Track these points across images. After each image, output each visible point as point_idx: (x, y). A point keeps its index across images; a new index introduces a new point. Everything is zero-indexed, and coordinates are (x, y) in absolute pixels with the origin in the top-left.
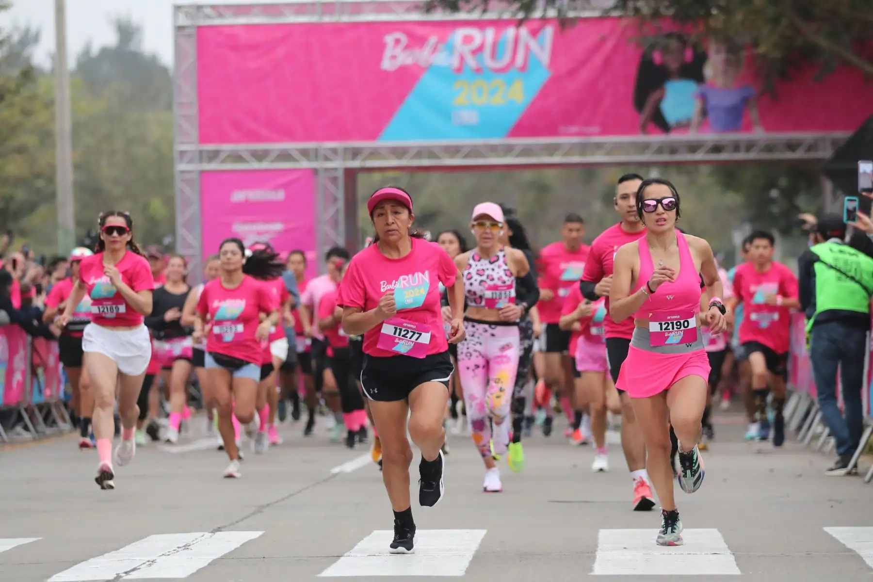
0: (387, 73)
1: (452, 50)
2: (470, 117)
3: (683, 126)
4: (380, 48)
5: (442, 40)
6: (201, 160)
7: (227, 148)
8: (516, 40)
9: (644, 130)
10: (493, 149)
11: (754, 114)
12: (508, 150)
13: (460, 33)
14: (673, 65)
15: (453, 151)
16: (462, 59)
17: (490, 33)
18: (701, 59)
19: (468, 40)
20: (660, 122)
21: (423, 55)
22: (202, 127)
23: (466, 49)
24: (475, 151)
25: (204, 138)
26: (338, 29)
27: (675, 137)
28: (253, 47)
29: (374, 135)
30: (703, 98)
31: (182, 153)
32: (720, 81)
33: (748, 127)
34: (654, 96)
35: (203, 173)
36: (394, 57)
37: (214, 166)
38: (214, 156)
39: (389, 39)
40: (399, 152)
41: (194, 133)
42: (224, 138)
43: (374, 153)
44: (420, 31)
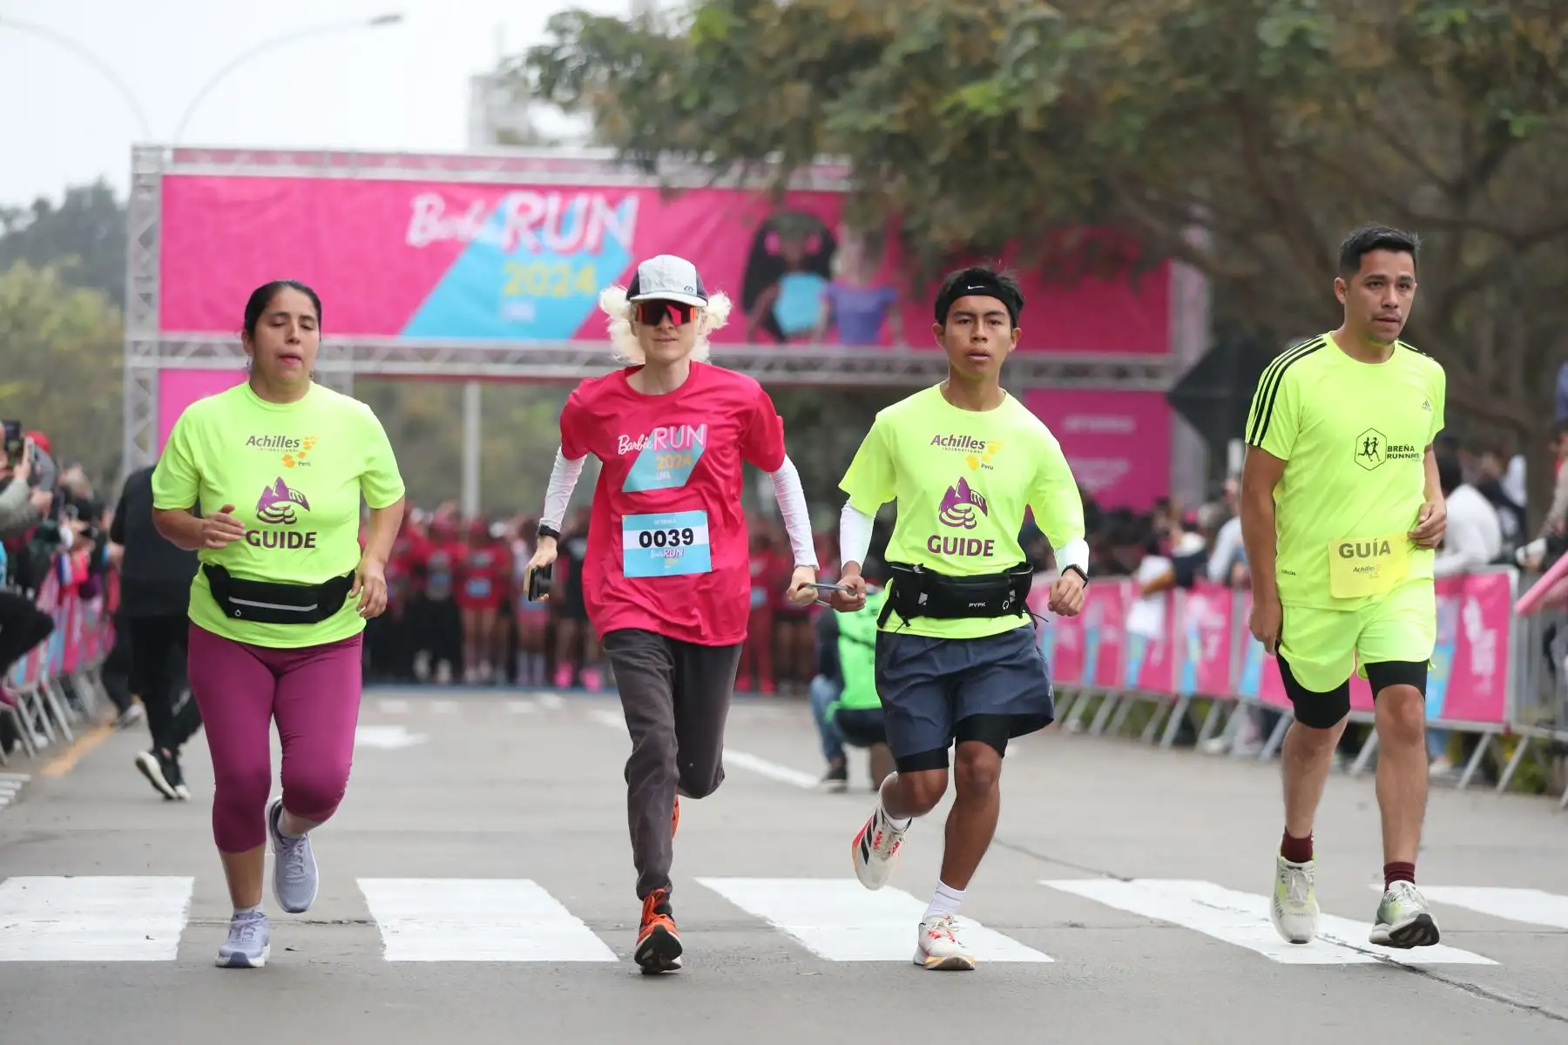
0: (413, 251)
1: (501, 221)
2: (523, 312)
3: (803, 336)
4: (405, 215)
5: (490, 206)
6: (162, 353)
7: (197, 338)
8: (589, 212)
9: (754, 338)
10: (552, 357)
11: (895, 323)
12: (570, 358)
13: (513, 201)
14: (793, 253)
15: (499, 356)
16: (516, 236)
17: (553, 203)
18: (829, 247)
19: (524, 209)
20: (771, 329)
21: (465, 226)
22: (164, 309)
23: (523, 222)
24: (526, 358)
25: (167, 324)
26: (351, 187)
27: (794, 351)
28: (239, 205)
29: (393, 329)
30: (831, 300)
31: (137, 344)
32: (854, 280)
33: (887, 342)
34: (767, 294)
35: (163, 373)
36: (424, 229)
37: (178, 362)
38: (177, 349)
39: (420, 203)
40: (427, 354)
41: (154, 317)
42: (192, 325)
43: (395, 355)
44: (462, 195)
